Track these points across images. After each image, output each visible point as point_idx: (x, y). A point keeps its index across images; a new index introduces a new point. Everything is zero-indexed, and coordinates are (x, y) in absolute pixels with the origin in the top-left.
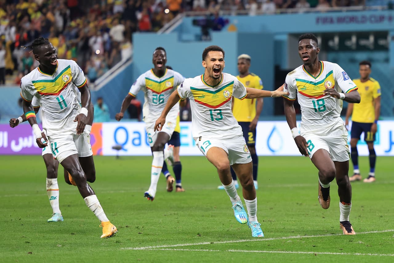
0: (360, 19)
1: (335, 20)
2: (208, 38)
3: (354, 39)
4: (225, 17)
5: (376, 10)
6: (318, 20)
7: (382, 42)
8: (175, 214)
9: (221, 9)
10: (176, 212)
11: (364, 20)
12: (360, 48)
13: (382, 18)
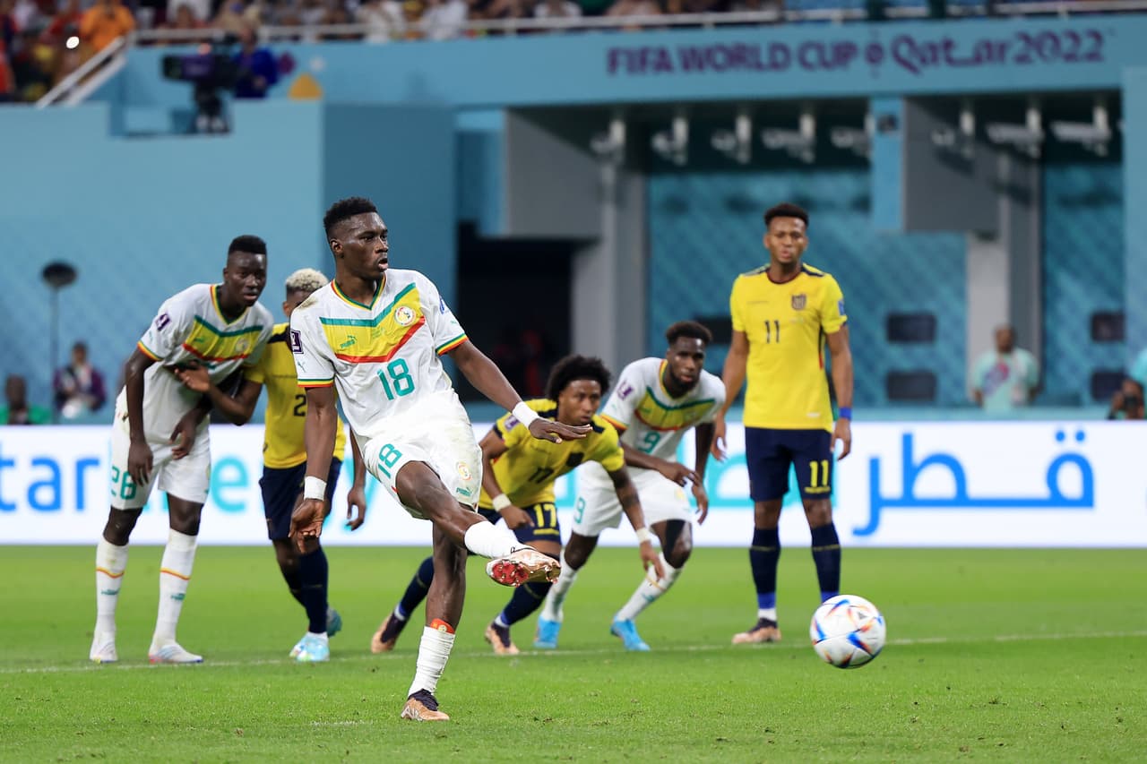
0: (765, 58)
1: (675, 60)
2: (218, 123)
3: (744, 128)
4: (278, 50)
5: (823, 21)
6: (613, 60)
7: (843, 139)
8: (93, 756)
9: (265, 18)
10: (97, 751)
11: (779, 58)
12: (767, 161)
13: (844, 53)
